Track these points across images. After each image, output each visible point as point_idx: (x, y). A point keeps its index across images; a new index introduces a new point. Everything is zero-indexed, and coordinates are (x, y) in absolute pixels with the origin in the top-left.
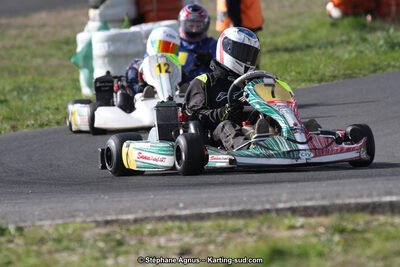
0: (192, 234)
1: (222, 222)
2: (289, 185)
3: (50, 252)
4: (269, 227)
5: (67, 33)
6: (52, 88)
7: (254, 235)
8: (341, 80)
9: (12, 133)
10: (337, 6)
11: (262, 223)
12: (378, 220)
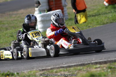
0: (67, 72)
1: (76, 68)
4: (90, 68)
8: (109, 24)
11: (87, 67)
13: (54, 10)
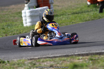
0: (53, 62)
1: (61, 58)
2: (78, 48)
3: (16, 67)
4: (73, 59)
5: (19, 10)
6: (16, 25)
7: (69, 61)
8: (91, 21)
9: (6, 36)
10: (89, 2)
11: (71, 58)
12: (101, 57)
13: (42, 7)
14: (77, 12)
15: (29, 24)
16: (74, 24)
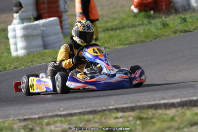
0: (67, 123)
1: (82, 117)
2: (115, 97)
4: (105, 118)
5: (3, 26)
7: (98, 122)
8: (139, 44)
10: (136, 7)
11: (102, 116)
12: (158, 112)
13: (46, 18)
14: (114, 27)
15: (21, 52)
16: (108, 50)
